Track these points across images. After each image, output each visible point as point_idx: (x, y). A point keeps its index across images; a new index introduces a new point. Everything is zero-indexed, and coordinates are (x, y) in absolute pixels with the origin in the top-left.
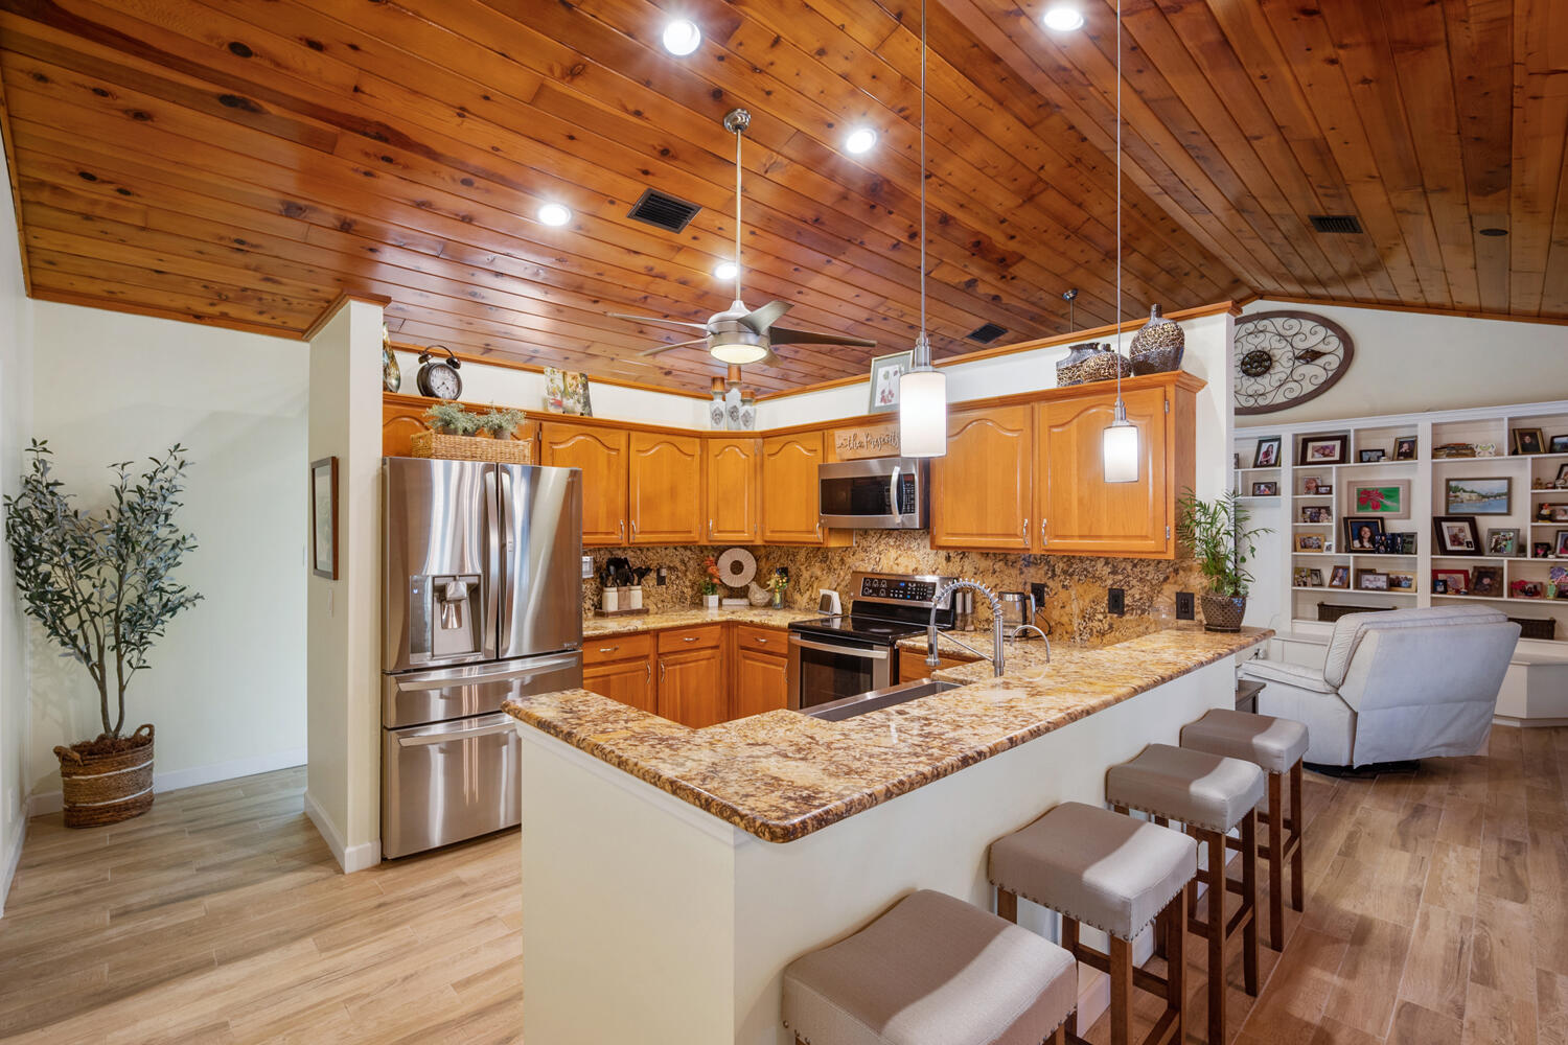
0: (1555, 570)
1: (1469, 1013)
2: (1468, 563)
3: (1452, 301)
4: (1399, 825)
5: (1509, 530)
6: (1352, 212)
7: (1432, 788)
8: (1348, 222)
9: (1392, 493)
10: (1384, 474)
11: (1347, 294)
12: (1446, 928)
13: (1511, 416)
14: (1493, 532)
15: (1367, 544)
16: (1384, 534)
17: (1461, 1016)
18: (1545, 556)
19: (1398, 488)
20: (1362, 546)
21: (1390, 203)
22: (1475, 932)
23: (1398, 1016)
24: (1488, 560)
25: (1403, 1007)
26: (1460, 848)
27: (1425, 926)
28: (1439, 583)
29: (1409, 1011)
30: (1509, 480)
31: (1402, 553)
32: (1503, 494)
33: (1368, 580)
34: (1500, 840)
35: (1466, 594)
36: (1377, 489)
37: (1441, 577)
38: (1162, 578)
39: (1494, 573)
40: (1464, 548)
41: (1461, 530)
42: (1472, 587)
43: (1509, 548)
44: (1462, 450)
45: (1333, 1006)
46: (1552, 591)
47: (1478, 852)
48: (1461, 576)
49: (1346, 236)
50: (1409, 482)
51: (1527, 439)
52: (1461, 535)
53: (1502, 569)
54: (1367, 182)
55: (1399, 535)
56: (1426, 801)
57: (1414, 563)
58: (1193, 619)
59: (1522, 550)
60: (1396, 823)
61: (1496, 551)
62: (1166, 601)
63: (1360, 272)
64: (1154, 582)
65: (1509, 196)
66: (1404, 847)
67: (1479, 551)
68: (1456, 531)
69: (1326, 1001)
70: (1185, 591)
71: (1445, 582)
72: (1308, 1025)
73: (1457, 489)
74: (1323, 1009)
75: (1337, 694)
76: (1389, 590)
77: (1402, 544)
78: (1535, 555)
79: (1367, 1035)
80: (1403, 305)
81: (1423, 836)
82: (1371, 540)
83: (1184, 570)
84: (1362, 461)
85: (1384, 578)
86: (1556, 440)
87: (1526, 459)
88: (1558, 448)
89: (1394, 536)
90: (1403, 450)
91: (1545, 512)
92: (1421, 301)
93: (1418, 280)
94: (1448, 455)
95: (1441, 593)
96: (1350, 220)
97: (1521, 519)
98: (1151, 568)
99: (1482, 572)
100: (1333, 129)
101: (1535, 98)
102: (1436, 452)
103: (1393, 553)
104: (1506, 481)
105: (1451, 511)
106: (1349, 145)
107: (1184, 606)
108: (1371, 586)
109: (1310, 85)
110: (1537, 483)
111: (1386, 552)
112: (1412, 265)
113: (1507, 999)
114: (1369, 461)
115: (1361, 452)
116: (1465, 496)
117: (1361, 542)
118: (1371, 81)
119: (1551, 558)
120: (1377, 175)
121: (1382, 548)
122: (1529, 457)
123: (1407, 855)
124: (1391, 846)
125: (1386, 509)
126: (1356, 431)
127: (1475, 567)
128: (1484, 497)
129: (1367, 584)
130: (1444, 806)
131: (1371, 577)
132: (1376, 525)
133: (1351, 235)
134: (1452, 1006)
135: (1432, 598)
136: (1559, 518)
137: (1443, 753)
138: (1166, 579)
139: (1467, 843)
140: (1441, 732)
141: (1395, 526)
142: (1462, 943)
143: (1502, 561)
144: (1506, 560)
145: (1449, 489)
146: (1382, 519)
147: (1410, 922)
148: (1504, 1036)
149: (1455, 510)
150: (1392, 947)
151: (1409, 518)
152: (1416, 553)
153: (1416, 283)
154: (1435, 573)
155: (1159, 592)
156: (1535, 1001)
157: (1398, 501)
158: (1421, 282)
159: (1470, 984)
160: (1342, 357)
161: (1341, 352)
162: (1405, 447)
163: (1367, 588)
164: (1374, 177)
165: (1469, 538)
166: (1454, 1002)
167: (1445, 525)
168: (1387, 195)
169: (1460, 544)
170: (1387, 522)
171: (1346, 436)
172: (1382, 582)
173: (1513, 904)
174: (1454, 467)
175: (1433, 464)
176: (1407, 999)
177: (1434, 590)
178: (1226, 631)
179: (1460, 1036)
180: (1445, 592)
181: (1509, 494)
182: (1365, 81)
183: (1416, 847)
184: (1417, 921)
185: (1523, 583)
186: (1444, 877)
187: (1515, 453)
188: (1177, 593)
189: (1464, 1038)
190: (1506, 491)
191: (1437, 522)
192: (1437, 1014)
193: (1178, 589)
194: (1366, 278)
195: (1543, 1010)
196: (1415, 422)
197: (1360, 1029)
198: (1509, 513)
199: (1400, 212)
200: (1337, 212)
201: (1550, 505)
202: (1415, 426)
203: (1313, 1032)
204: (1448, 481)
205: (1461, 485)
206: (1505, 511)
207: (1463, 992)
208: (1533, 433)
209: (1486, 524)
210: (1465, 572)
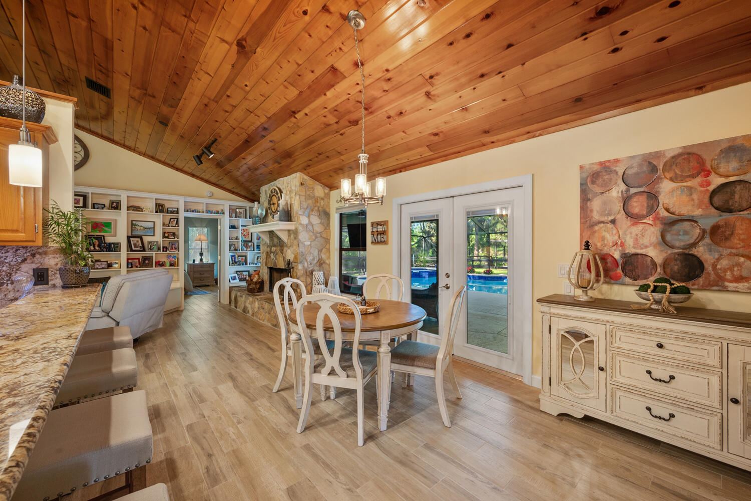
0: (169, 256)
1: (206, 414)
2: (140, 255)
3: (135, 147)
4: (144, 364)
5: (155, 242)
6: (109, 87)
7: (147, 346)
8: (106, 91)
9: (108, 225)
10: (105, 215)
11: (88, 127)
12: (182, 392)
13: (156, 198)
14: (150, 242)
15: (97, 248)
16: (105, 243)
17: (204, 417)
18: (166, 251)
19: (111, 223)
20: (95, 249)
21: (129, 91)
22: (191, 388)
23: (188, 432)
24: (147, 253)
25: (187, 427)
26: (169, 363)
27: (176, 395)
28: (130, 264)
29: (190, 428)
30: (154, 222)
31: (114, 251)
32: (151, 228)
33: (98, 265)
34: (178, 354)
35: (140, 267)
36: (101, 222)
37: (130, 261)
38: (20, 260)
39: (149, 258)
40: (139, 249)
41: (138, 242)
42: (142, 264)
43: (155, 248)
44: (138, 209)
45: (165, 447)
46: (168, 264)
47: (175, 361)
48: (137, 260)
49: (102, 97)
50: (116, 220)
51: (160, 208)
52: (138, 244)
53: (152, 257)
54: (124, 76)
55: (113, 243)
56: (147, 351)
57: (119, 256)
58: (47, 284)
59: (159, 249)
60: (142, 364)
61: (151, 250)
62: (24, 276)
63: (100, 118)
64: (12, 263)
65: (175, 112)
66: (151, 371)
67: (144, 250)
68: (135, 242)
69: (161, 447)
70: (41, 267)
71: (131, 263)
72: (161, 462)
73: (135, 225)
74: (162, 451)
75: (108, 316)
76: (107, 268)
77: (114, 248)
78: (163, 251)
79: (183, 447)
80: (113, 141)
81: (154, 364)
82: (99, 246)
83: (40, 254)
84: (94, 208)
85: (106, 263)
86: (169, 209)
87: (160, 215)
88: (169, 212)
89: (110, 244)
90: (114, 206)
91: (166, 235)
92: (122, 142)
93: (125, 132)
94: (133, 210)
95: (130, 268)
96: (107, 90)
97: (158, 238)
98: (9, 254)
99: (145, 258)
100: (119, 40)
101: (199, 79)
102: (129, 208)
103: (109, 252)
104: (153, 223)
105: (133, 234)
106: (124, 53)
107: (41, 277)
108: (99, 267)
109: (118, 10)
110: (164, 225)
111: (106, 251)
112: (126, 124)
113: (212, 402)
114: (98, 209)
115: (94, 204)
116: (139, 228)
117: (94, 247)
118: (147, 30)
119: (168, 252)
120: (130, 75)
121: (105, 249)
122: (162, 214)
123: (154, 374)
124: (146, 374)
125: (106, 232)
126: (92, 193)
127: (142, 257)
128: (146, 229)
129: (97, 266)
130: (155, 351)
131: (99, 263)
132: (100, 239)
133: (105, 97)
134: (200, 416)
135: (127, 270)
136: (170, 237)
137: (148, 331)
138: (25, 260)
139: (170, 360)
140: (148, 322)
141: (109, 239)
142: (190, 394)
143: (153, 253)
144: (154, 253)
145: (132, 224)
146: (104, 236)
147: (171, 397)
148: (218, 414)
149: (135, 233)
150: (170, 409)
151: (115, 236)
152: (120, 251)
153: (124, 133)
154: (128, 259)
155: (17, 270)
156: (218, 398)
157: (111, 228)
158: (126, 133)
159: (200, 405)
160: (83, 156)
161: (82, 153)
162: (115, 205)
163: (97, 269)
164: (128, 75)
165: (141, 245)
166: (200, 414)
167: (131, 239)
168: (130, 87)
169: (138, 247)
170: (106, 238)
171: (86, 195)
172: (104, 265)
173: (195, 372)
174: (135, 215)
175: (127, 213)
176: (187, 424)
177: (128, 267)
178: (79, 287)
179: (208, 424)
180: (132, 267)
181: (154, 228)
182: (144, 28)
183: (155, 369)
184: (172, 395)
185: (159, 262)
186: (171, 375)
187: (157, 212)
188: (34, 269)
189: (210, 423)
190: (153, 227)
191: (129, 238)
192: (198, 422)
193: (34, 266)
194: (101, 121)
195: (221, 399)
196: (119, 194)
197: (180, 447)
198: (154, 235)
199: (132, 97)
200: (102, 83)
201: (168, 233)
202: (120, 196)
203: (165, 463)
204: (132, 221)
205: (137, 223)
206: (152, 234)
207: (200, 409)
208: (162, 206)
209: (146, 239)
210: (139, 259)
